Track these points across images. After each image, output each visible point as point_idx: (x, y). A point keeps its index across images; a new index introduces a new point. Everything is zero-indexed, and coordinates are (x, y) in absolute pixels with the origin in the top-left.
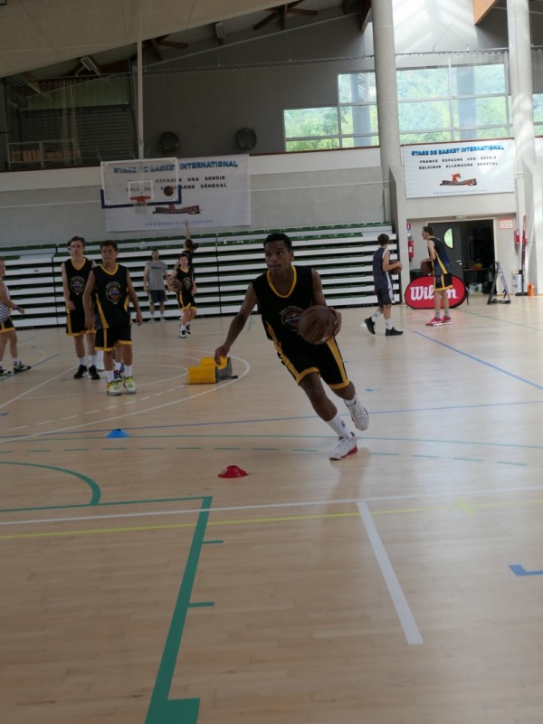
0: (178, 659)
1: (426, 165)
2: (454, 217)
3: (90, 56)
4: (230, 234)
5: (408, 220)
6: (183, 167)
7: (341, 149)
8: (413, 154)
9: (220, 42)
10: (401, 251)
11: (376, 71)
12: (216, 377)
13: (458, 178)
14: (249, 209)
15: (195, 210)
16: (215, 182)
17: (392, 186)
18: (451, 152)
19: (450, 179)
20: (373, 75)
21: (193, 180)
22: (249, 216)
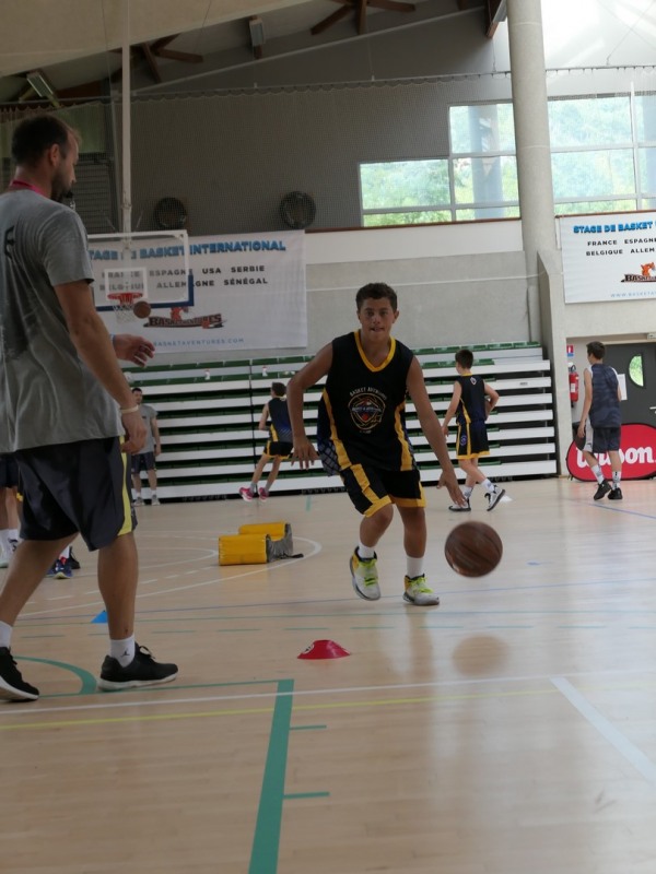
0: (281, 855)
1: (598, 248)
2: (645, 335)
3: (40, 71)
4: (273, 362)
5: (568, 340)
6: (196, 250)
7: (454, 223)
8: (576, 230)
9: (257, 52)
10: (558, 389)
11: (513, 101)
12: (268, 552)
13: (650, 270)
14: (304, 320)
15: (215, 321)
16: (248, 275)
17: (542, 282)
18: (639, 227)
19: (639, 272)
20: (510, 107)
21: (212, 271)
22: (304, 331)
